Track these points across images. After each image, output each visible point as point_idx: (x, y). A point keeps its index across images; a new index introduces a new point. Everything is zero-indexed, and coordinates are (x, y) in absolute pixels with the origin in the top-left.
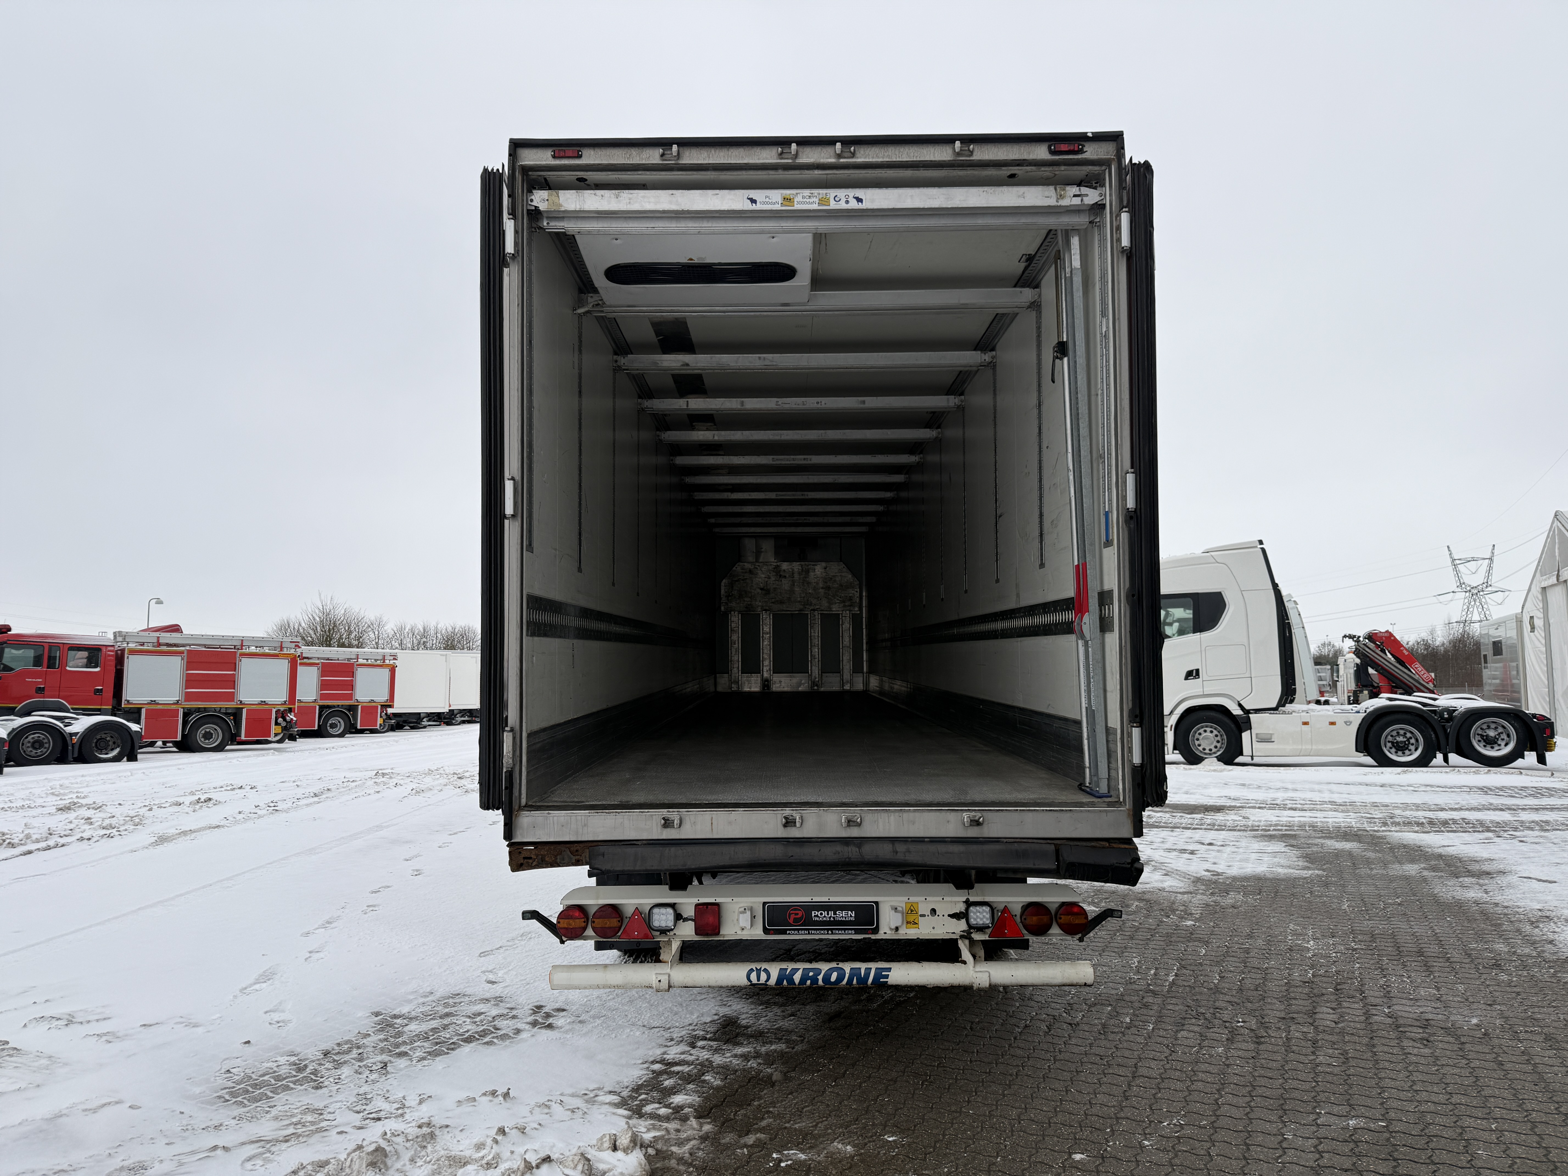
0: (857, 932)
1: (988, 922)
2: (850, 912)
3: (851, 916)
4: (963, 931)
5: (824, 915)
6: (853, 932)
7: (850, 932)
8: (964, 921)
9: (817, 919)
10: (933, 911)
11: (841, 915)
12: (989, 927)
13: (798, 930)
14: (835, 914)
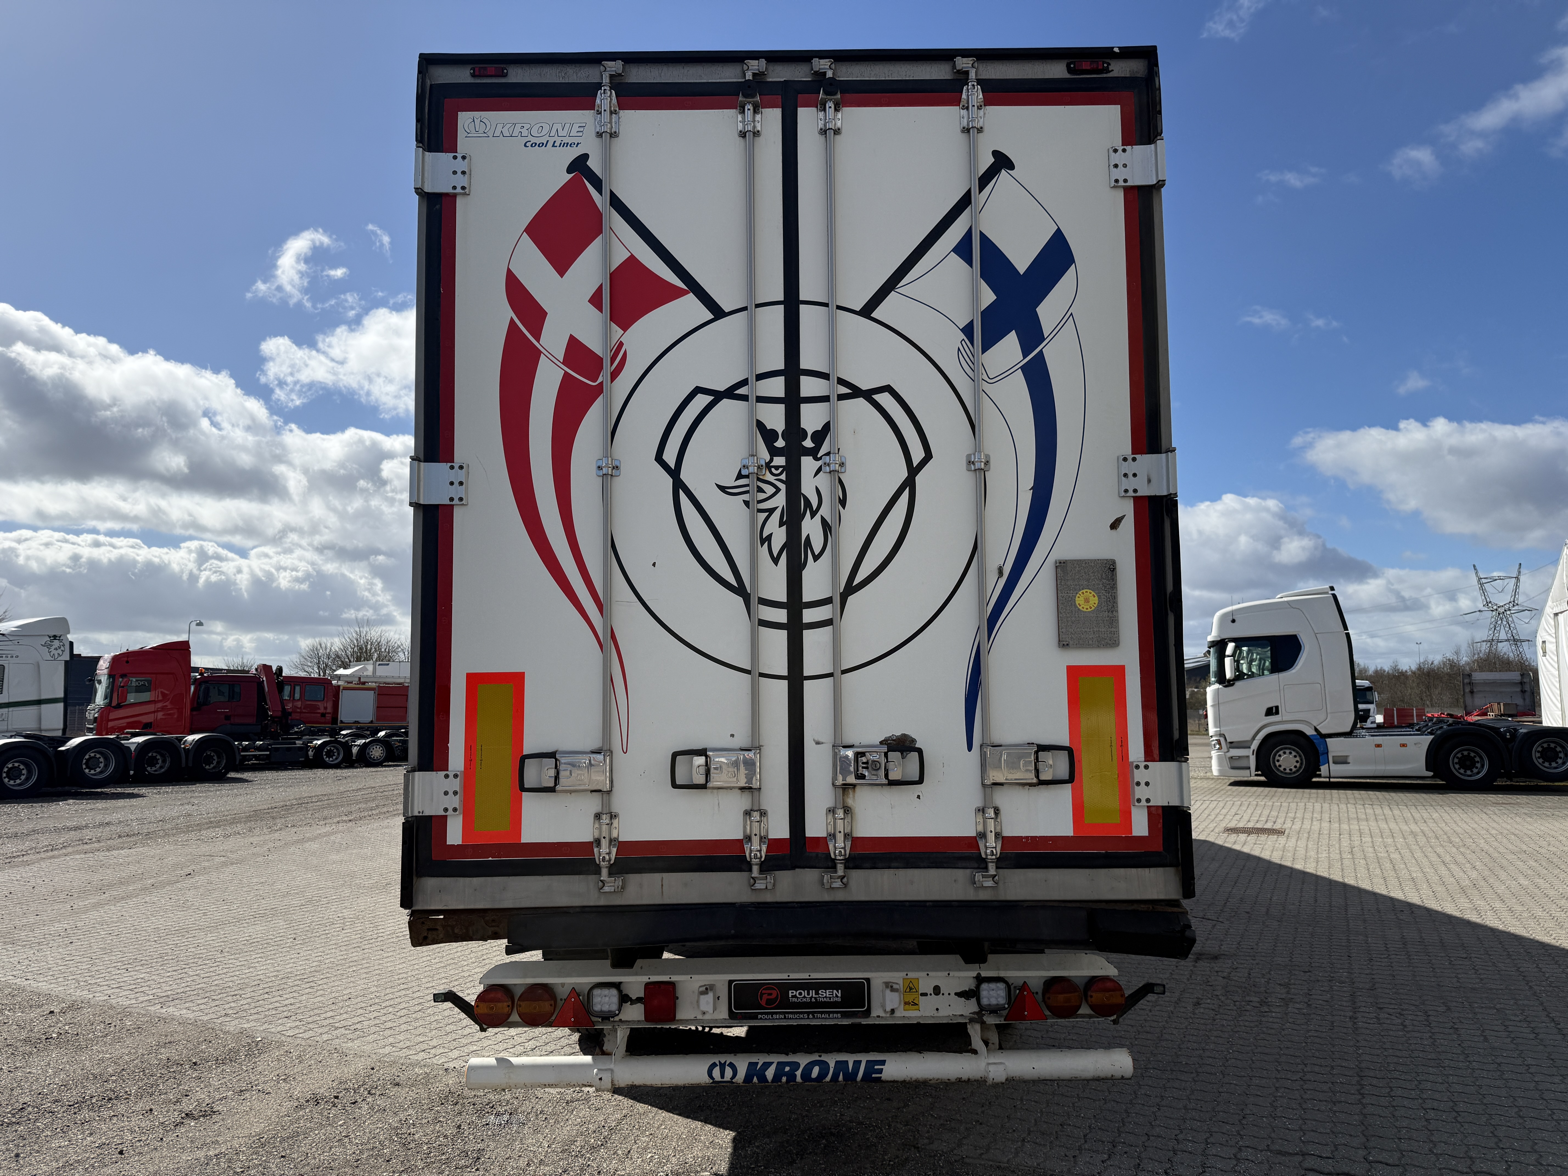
0: (845, 1015)
1: (1002, 1001)
2: (835, 991)
3: (837, 996)
4: (974, 1013)
5: (805, 995)
6: (839, 1015)
7: (835, 1015)
8: (974, 1000)
9: (795, 1000)
10: (937, 990)
11: (825, 995)
12: (1005, 1009)
13: (772, 1013)
14: (817, 993)
